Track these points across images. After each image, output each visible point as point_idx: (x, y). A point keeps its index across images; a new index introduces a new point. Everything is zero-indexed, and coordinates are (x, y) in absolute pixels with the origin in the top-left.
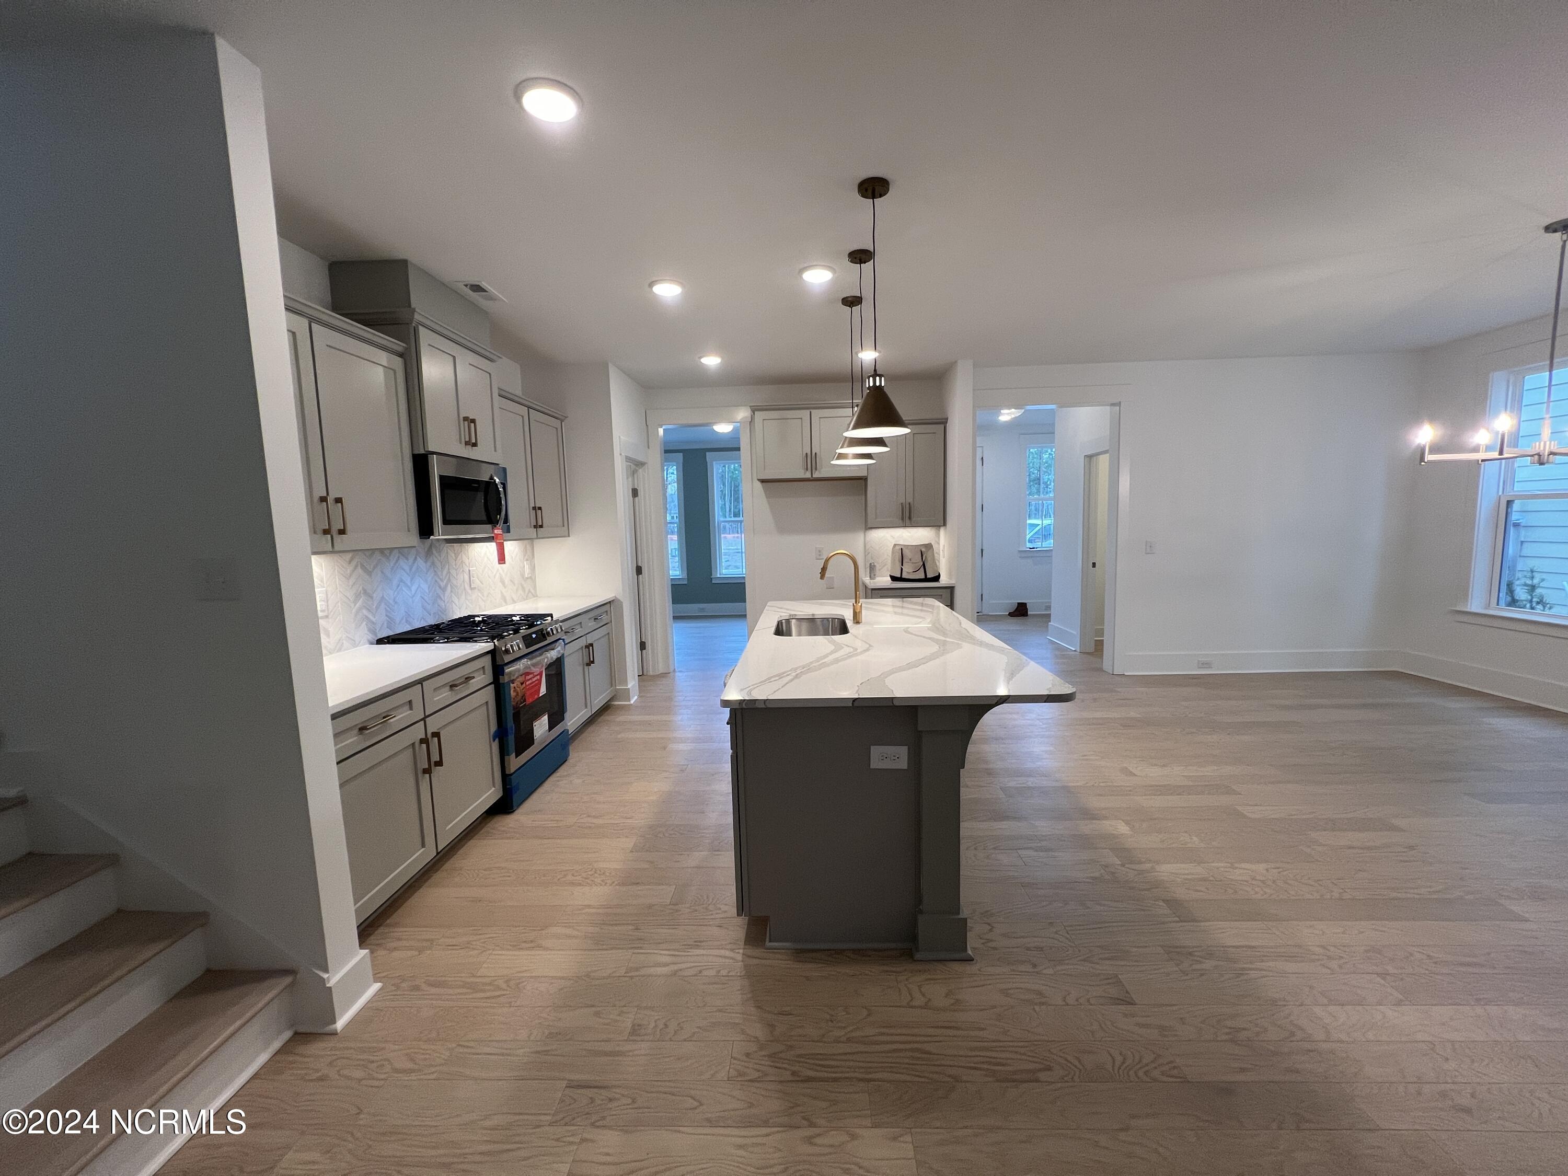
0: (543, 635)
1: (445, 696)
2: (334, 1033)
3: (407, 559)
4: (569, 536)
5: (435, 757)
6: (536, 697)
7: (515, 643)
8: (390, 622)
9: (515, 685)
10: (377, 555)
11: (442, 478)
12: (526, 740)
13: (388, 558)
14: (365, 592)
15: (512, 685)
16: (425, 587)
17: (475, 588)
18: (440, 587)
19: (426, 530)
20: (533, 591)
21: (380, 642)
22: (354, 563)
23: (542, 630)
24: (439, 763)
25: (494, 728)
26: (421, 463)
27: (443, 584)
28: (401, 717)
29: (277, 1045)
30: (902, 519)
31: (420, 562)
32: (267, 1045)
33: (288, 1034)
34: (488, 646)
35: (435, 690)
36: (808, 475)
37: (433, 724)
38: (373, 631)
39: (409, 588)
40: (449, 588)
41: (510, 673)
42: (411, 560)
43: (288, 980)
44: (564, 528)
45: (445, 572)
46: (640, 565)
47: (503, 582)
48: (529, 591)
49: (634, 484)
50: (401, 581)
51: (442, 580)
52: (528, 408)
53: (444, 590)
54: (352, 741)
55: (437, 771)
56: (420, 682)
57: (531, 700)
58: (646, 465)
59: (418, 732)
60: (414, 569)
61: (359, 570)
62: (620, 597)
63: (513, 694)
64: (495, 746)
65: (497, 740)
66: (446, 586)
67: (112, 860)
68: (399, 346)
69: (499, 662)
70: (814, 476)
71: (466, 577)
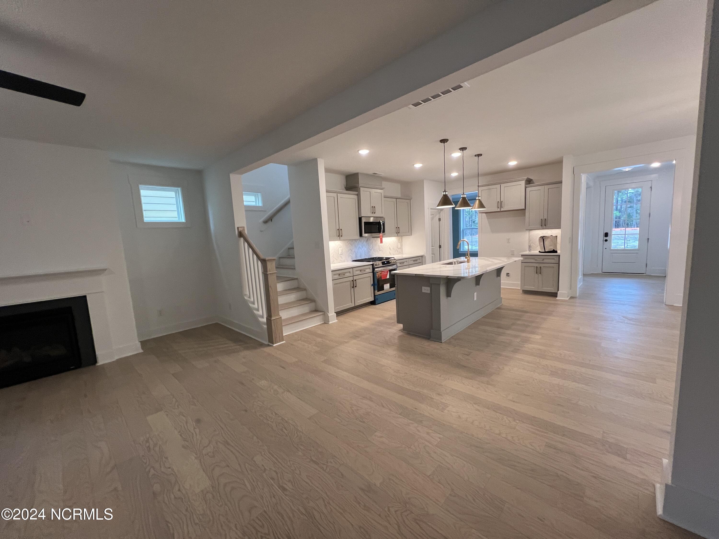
0: (388, 262)
1: (358, 272)
2: (329, 324)
3: (361, 242)
4: (411, 235)
5: (355, 285)
6: (385, 278)
7: (379, 263)
8: (356, 257)
9: (378, 274)
10: (354, 241)
11: (365, 222)
12: (382, 289)
13: (356, 242)
14: (351, 249)
15: (377, 273)
16: (366, 249)
17: (380, 250)
18: (370, 249)
19: (361, 235)
20: (401, 252)
21: (353, 261)
22: (348, 243)
23: (389, 261)
24: (356, 287)
25: (372, 283)
26: (360, 219)
27: (371, 249)
28: (348, 275)
29: (322, 323)
30: (542, 226)
31: (365, 243)
32: (320, 322)
33: (324, 322)
34: (372, 263)
35: (356, 270)
36: (499, 210)
37: (355, 278)
38: (352, 259)
39: (361, 249)
40: (372, 250)
41: (376, 271)
42: (362, 242)
43: (323, 313)
44: (409, 232)
45: (371, 246)
46: (440, 245)
47: (390, 249)
48: (400, 252)
49: (439, 217)
50: (359, 247)
51: (371, 248)
52: (396, 199)
53: (371, 250)
54: (337, 277)
55: (355, 289)
56: (352, 268)
57: (383, 279)
58: (443, 210)
59: (351, 279)
60: (363, 244)
61: (349, 244)
62: (425, 255)
63: (377, 276)
64: (372, 287)
65: (373, 286)
66: (372, 249)
67: (305, 290)
68: (356, 193)
69: (374, 267)
70: (501, 210)
71: (378, 247)
